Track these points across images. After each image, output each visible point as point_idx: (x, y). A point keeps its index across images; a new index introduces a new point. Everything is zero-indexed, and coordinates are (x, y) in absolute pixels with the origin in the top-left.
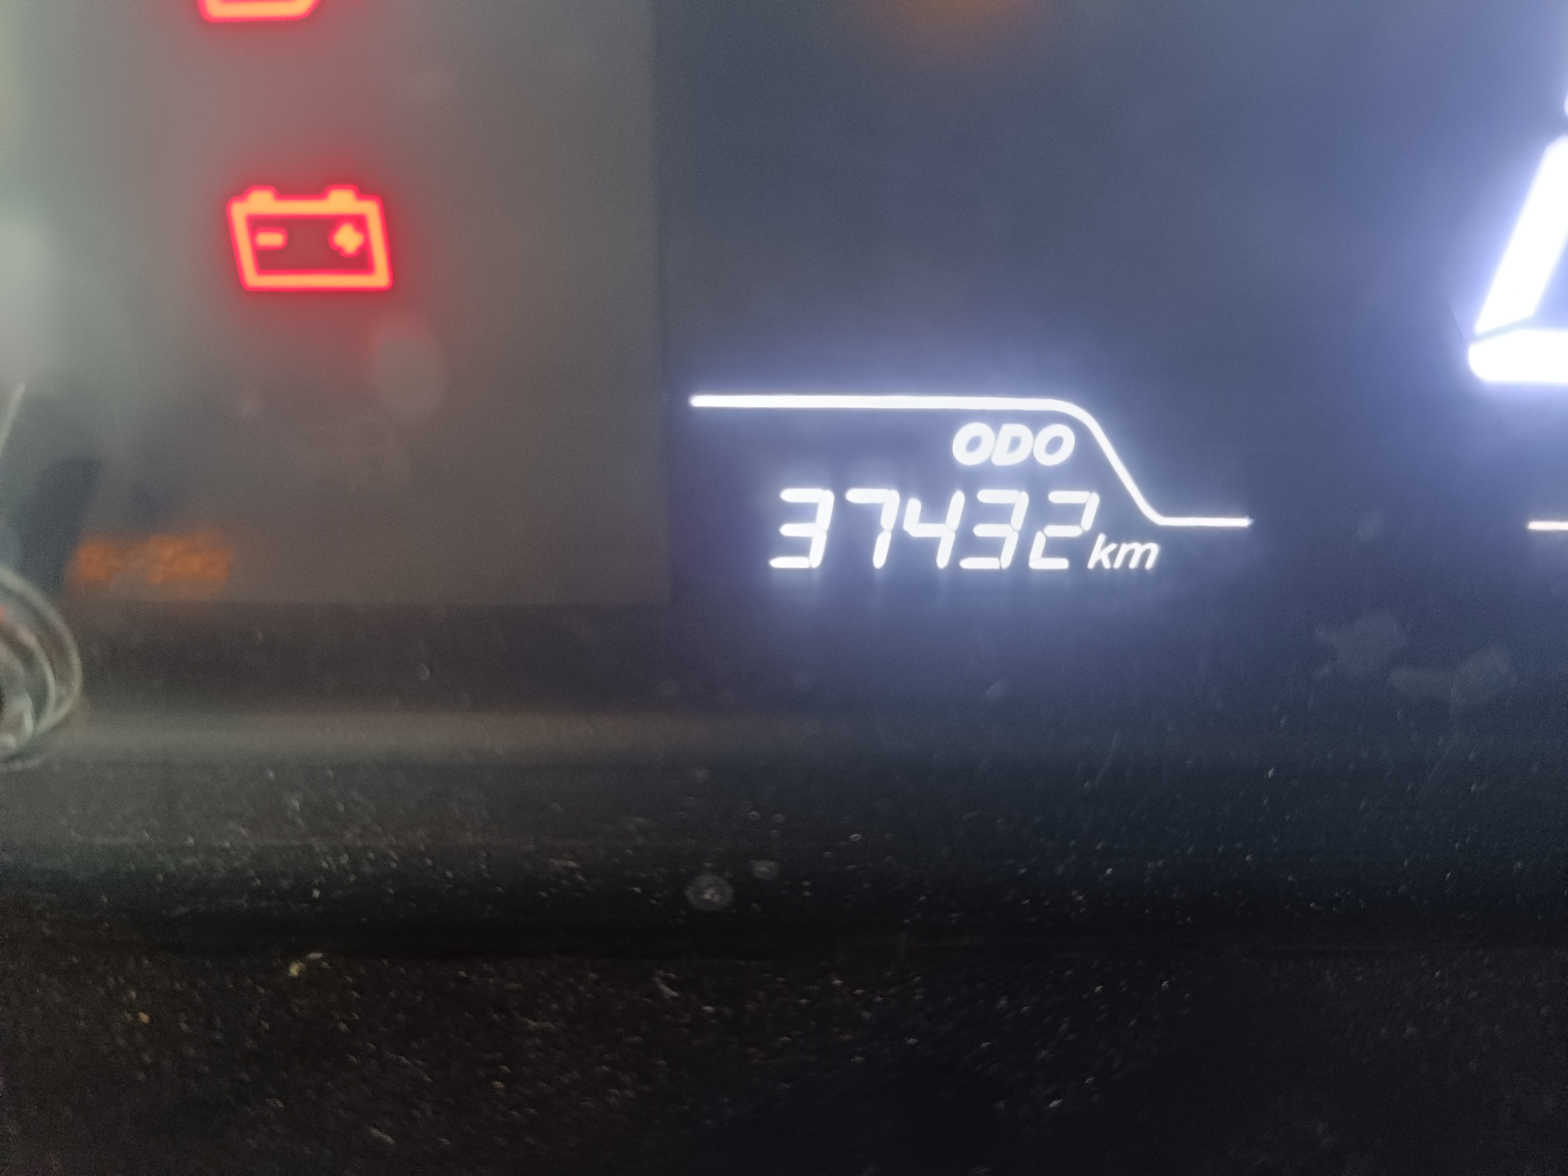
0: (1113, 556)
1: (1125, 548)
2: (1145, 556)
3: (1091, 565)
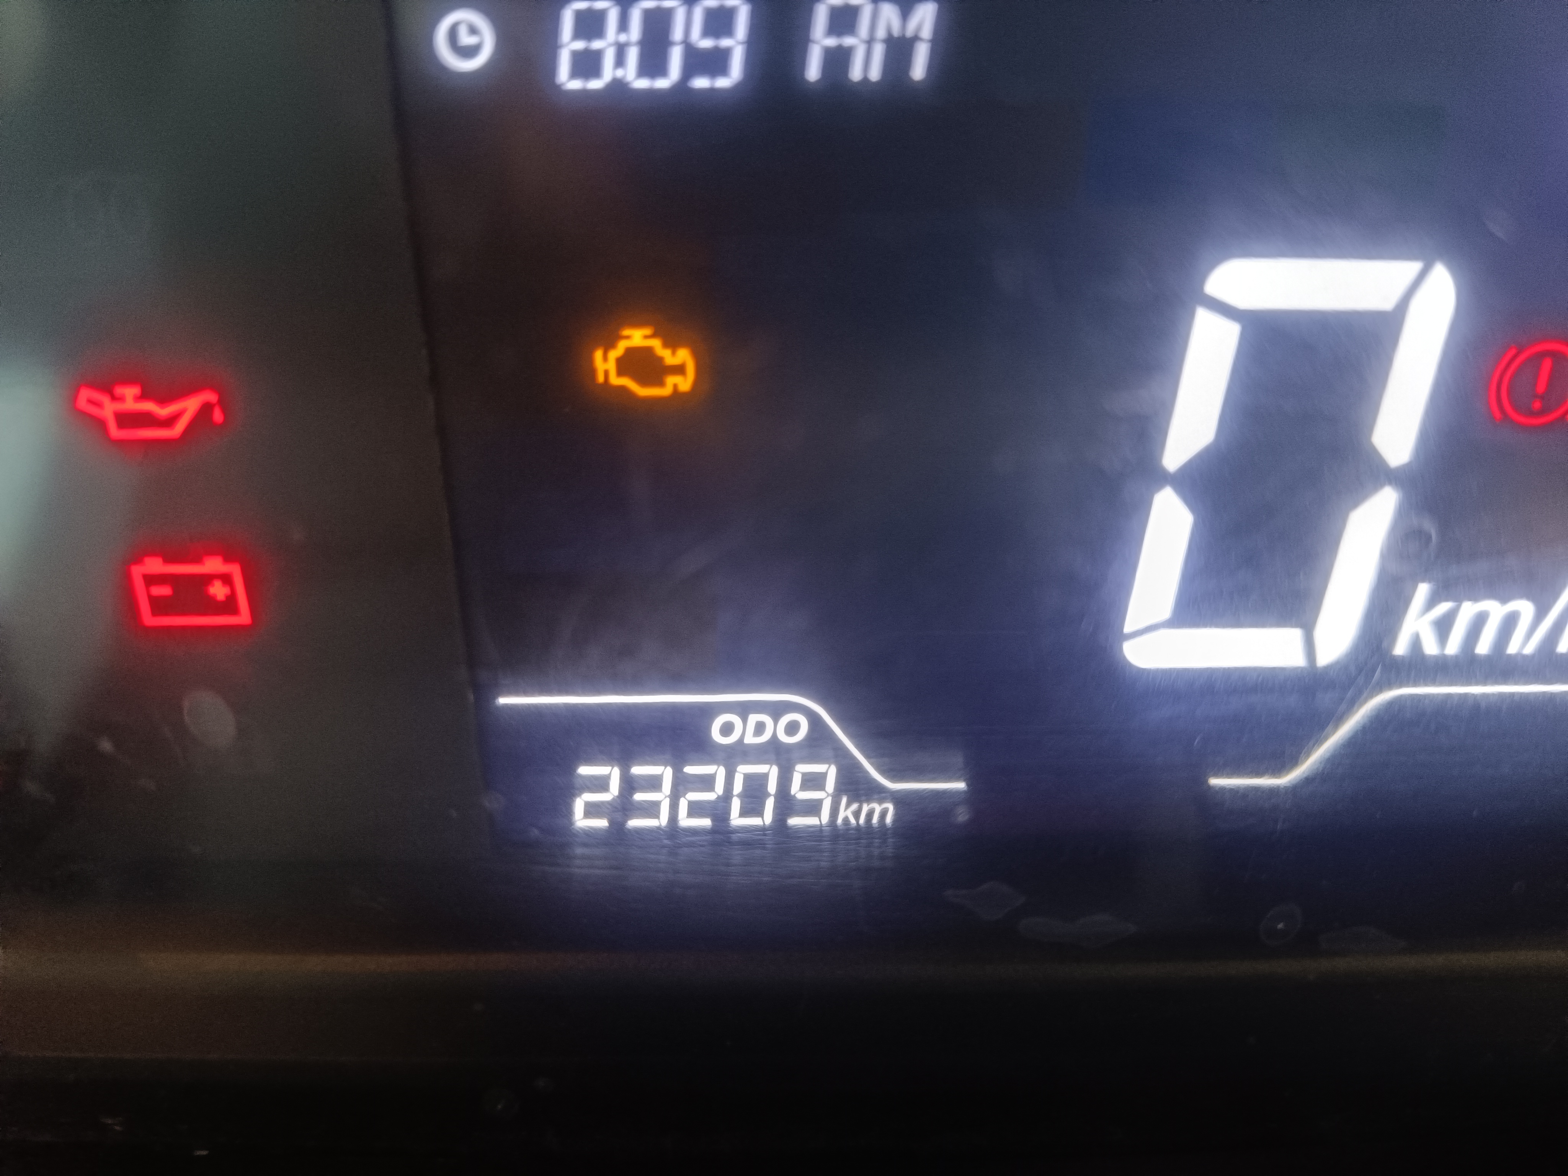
0: (857, 814)
1: (865, 808)
2: (884, 813)
3: (840, 821)
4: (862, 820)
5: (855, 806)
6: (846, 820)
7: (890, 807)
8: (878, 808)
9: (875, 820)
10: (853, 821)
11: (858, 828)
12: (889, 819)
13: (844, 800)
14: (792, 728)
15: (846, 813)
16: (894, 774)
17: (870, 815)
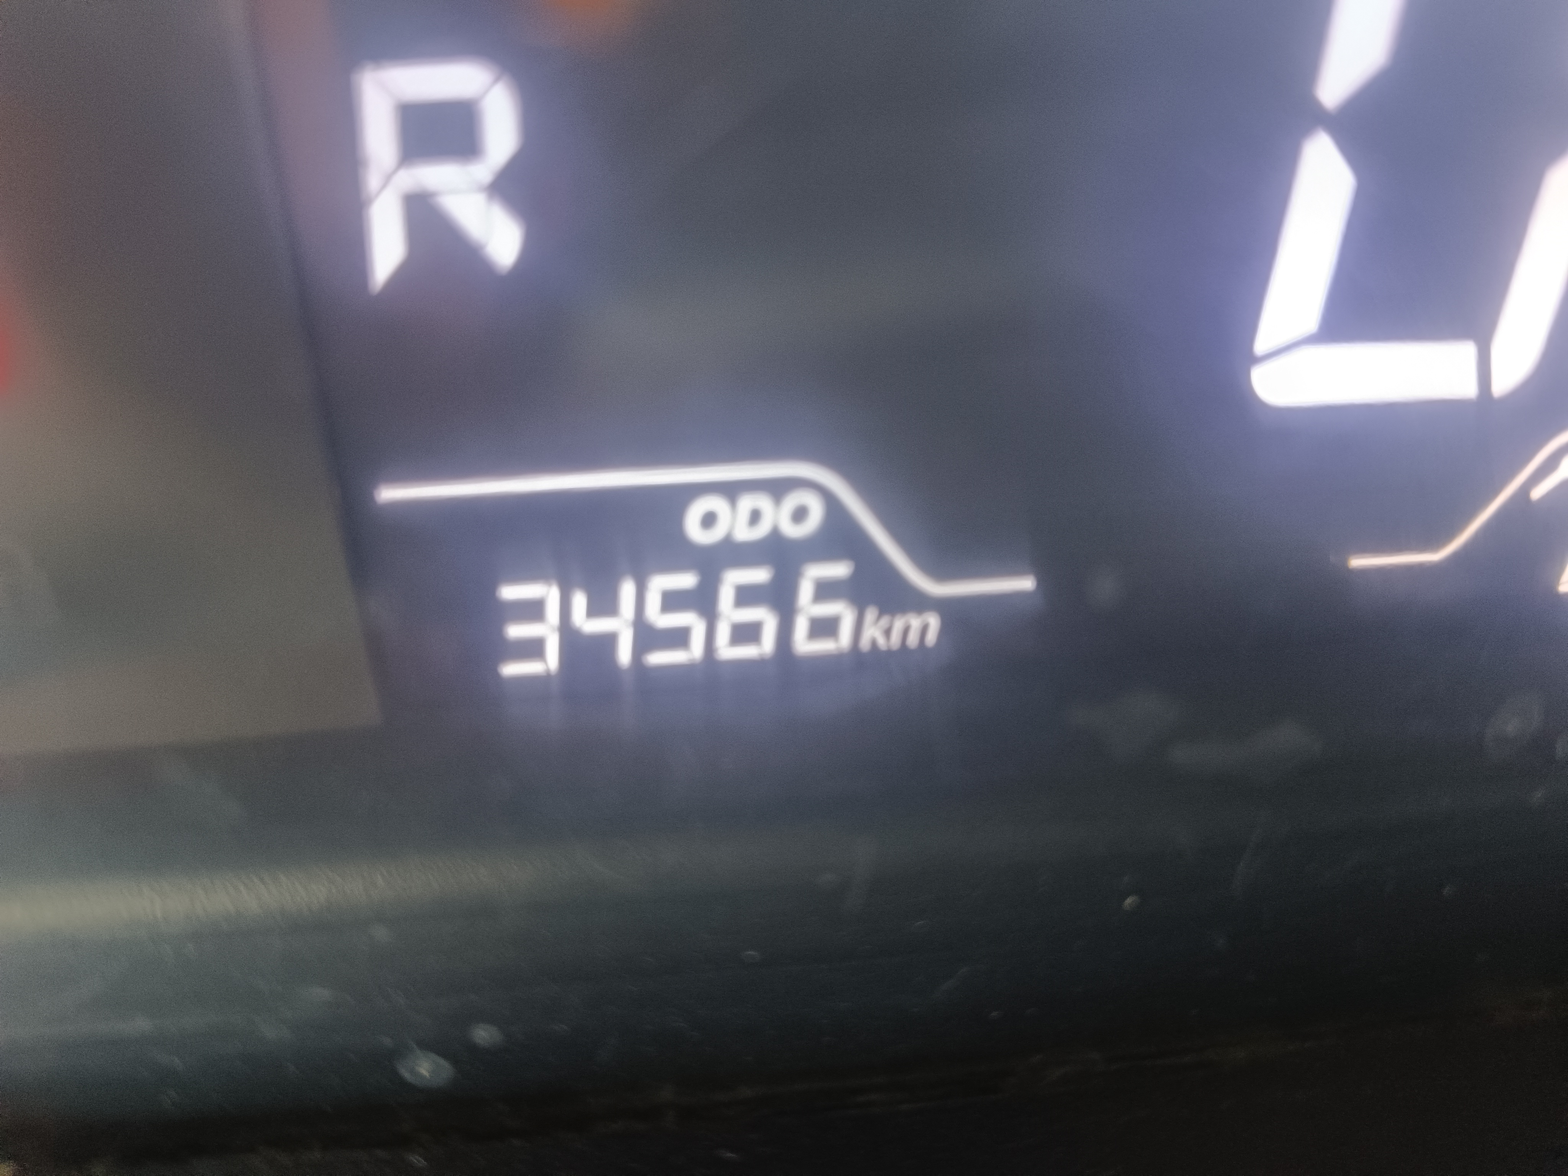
0: (888, 632)
1: (899, 624)
2: (924, 630)
3: (866, 644)
4: (896, 640)
5: (885, 621)
6: (874, 643)
7: (933, 622)
8: (915, 622)
9: (913, 639)
10: (883, 642)
11: (891, 650)
12: (933, 638)
13: (871, 614)
14: (800, 514)
15: (873, 632)
16: (939, 574)
17: (906, 631)
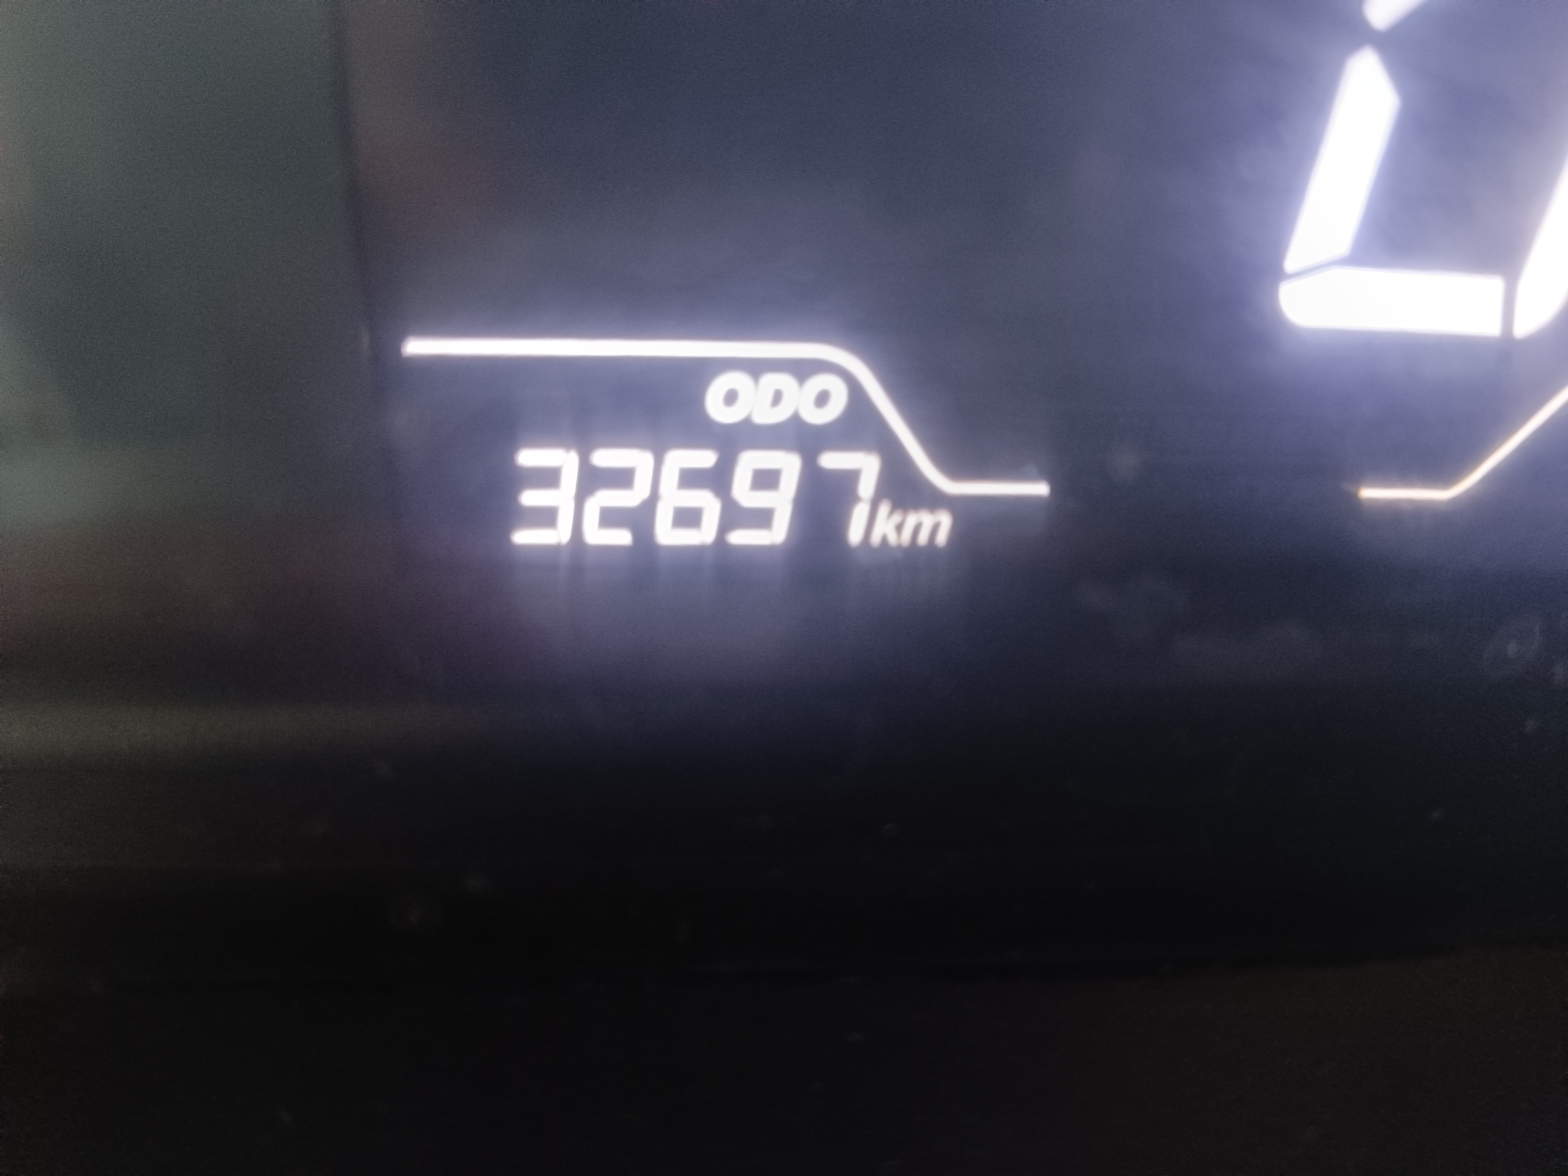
0: (899, 528)
1: (912, 520)
2: (936, 528)
3: (876, 539)
4: (906, 536)
5: (897, 518)
6: (884, 538)
7: (945, 520)
8: (927, 519)
9: (923, 539)
10: (893, 539)
11: (899, 547)
12: (942, 538)
13: (884, 509)
14: (822, 399)
15: (884, 527)
16: (956, 472)
17: (918, 528)
